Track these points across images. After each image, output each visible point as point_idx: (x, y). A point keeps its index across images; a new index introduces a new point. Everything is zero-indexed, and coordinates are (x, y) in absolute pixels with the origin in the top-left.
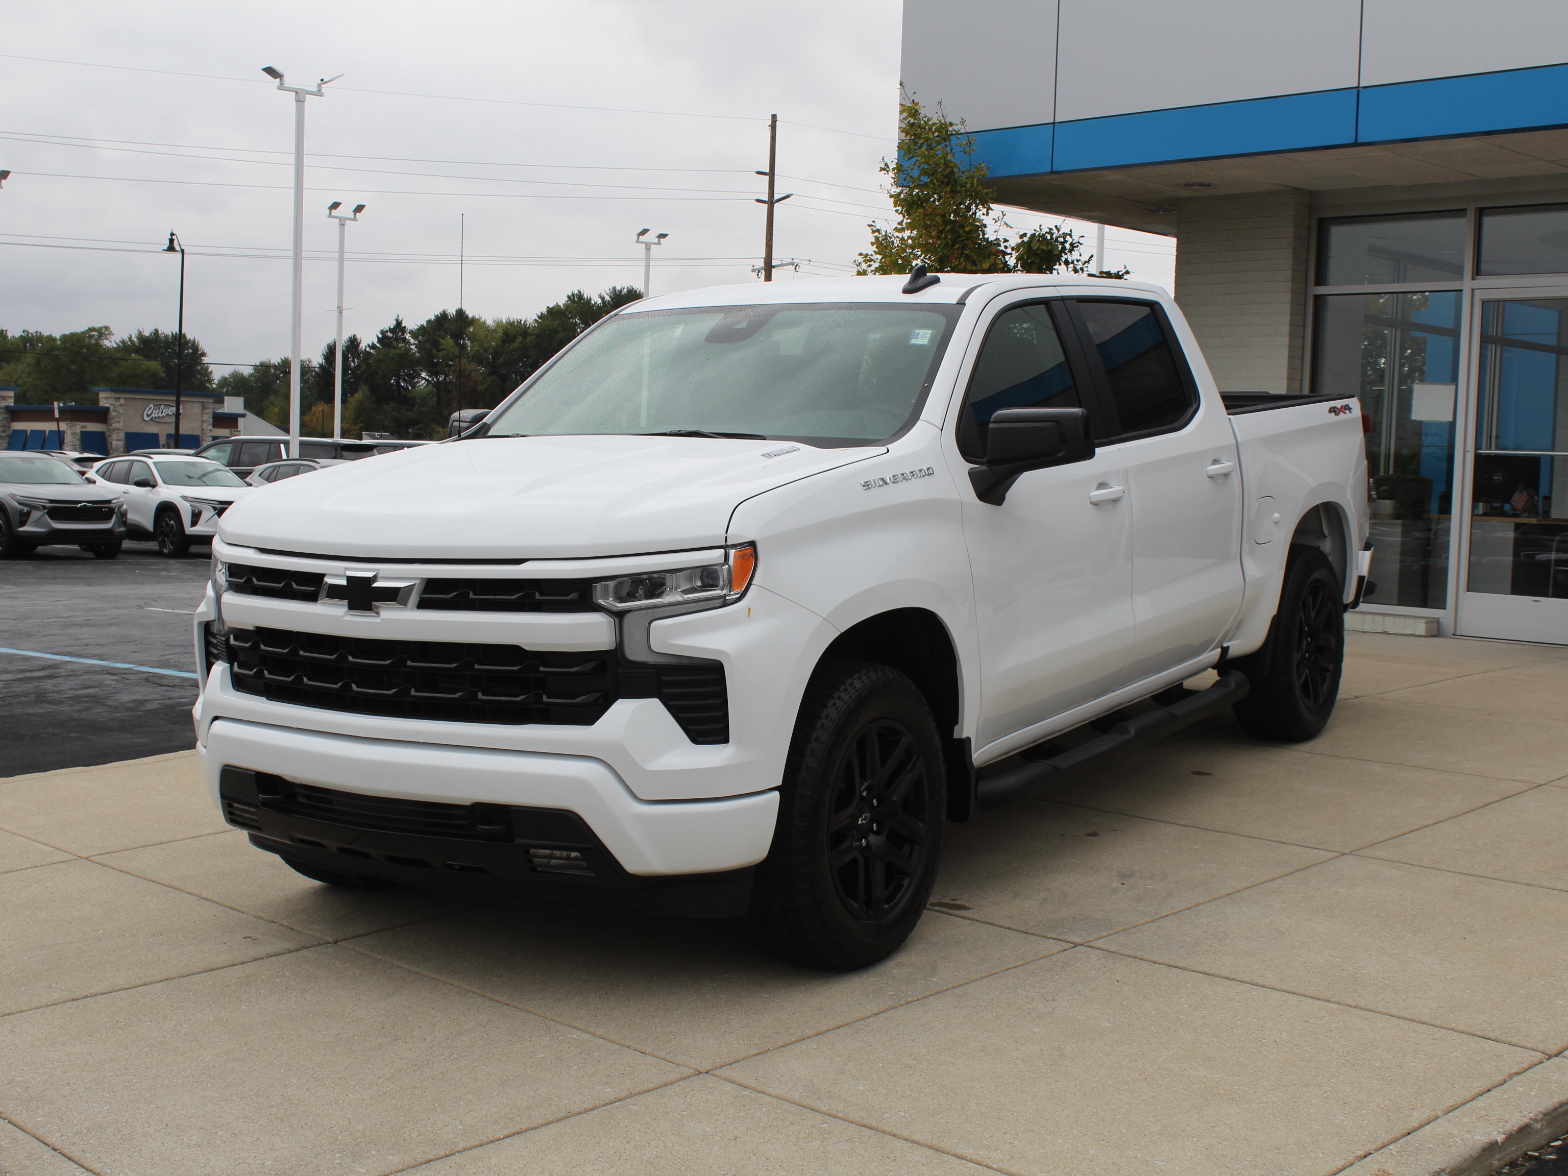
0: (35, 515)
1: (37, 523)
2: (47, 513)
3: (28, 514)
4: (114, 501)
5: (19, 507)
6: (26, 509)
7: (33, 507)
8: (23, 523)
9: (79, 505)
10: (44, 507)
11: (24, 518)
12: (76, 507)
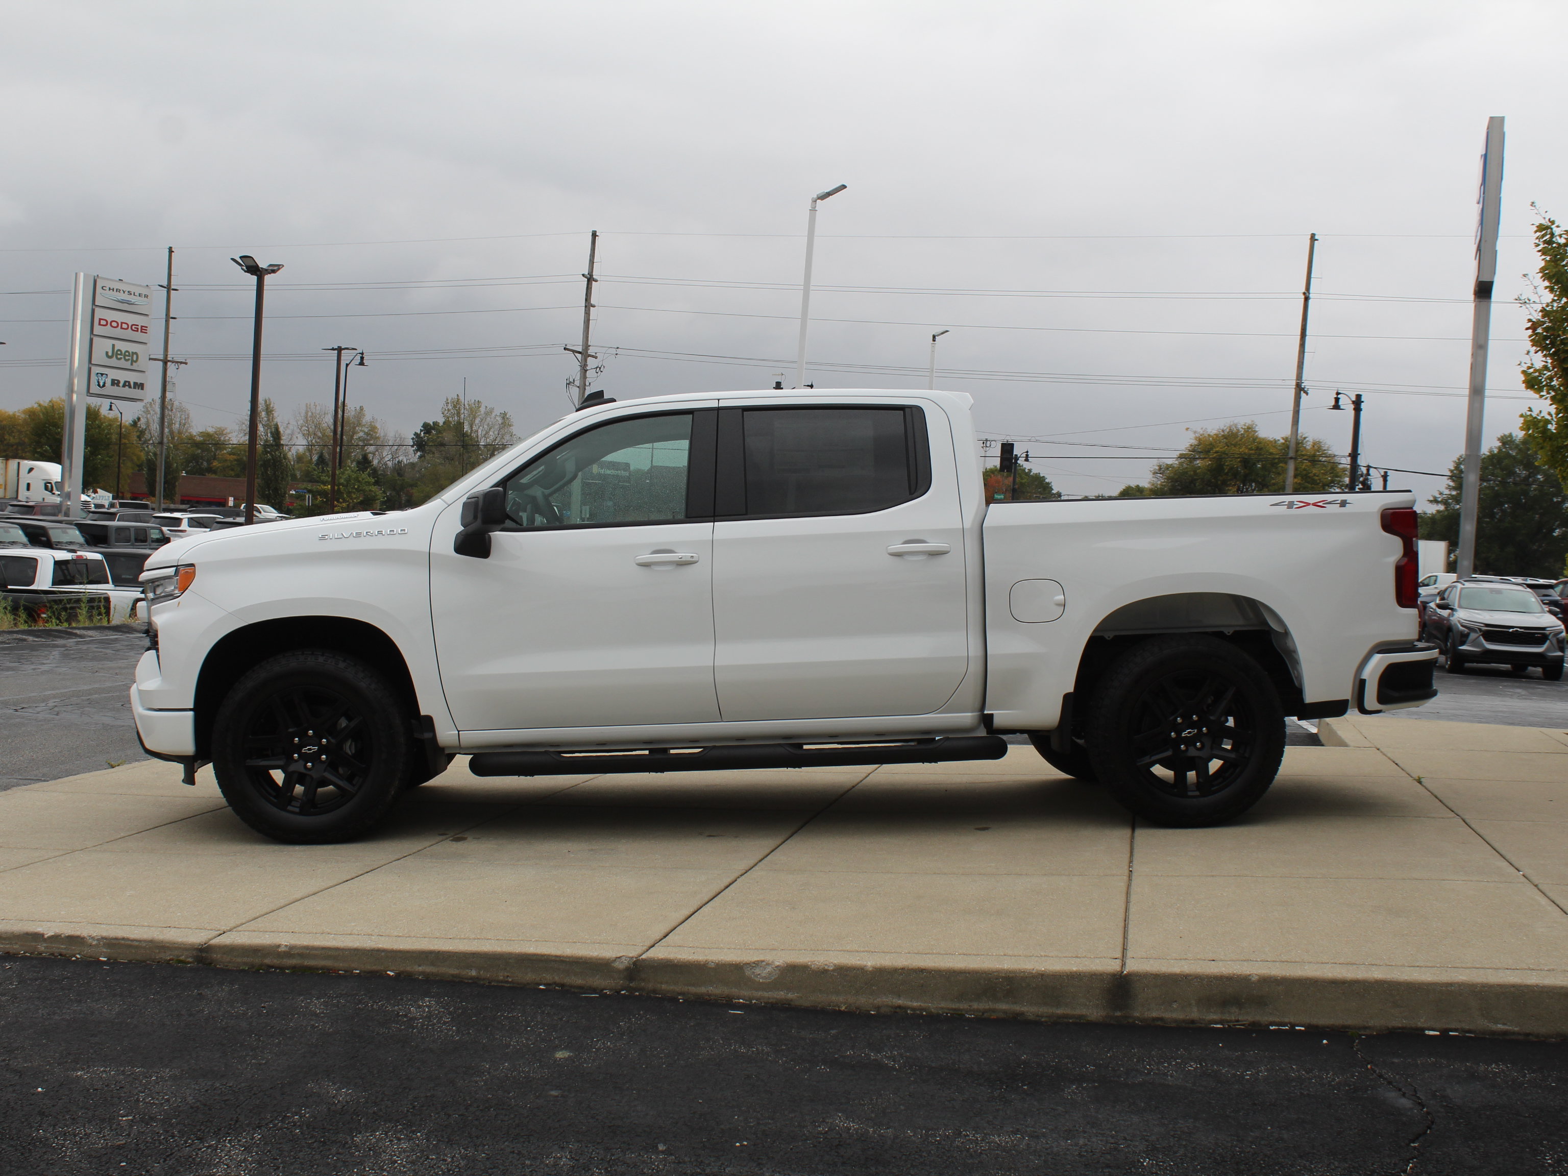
0: (1473, 636)
1: (1474, 643)
2: (1482, 635)
3: (1467, 635)
4: (1548, 629)
5: (1461, 628)
6: (1466, 631)
7: (1471, 629)
8: (1463, 643)
9: (1511, 630)
10: (1480, 630)
11: (1464, 638)
12: (1508, 632)
